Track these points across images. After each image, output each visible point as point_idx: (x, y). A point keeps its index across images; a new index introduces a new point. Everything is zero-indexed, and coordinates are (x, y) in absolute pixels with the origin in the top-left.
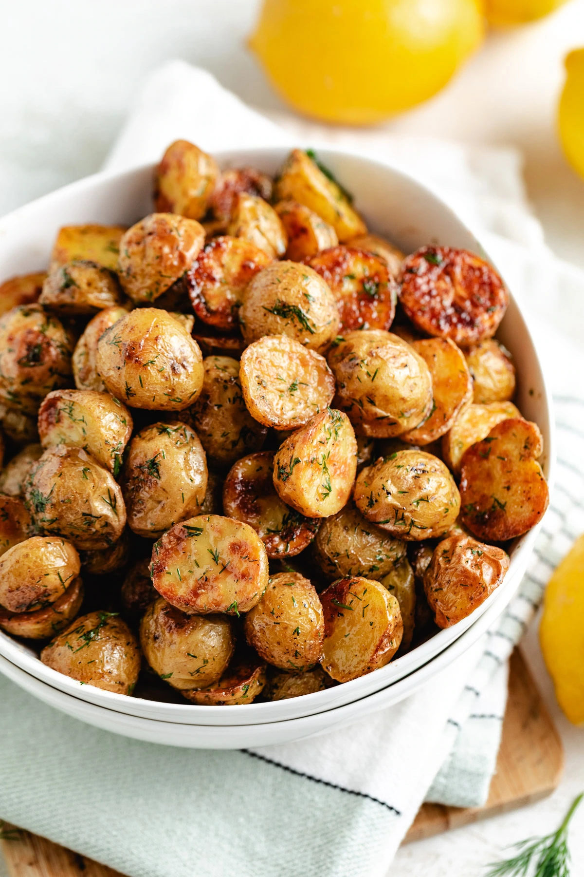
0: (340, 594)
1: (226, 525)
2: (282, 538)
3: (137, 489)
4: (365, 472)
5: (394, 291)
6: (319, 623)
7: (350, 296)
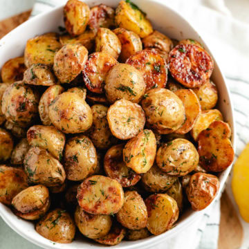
0: (153, 201)
1: (106, 180)
2: (129, 179)
3: (69, 166)
4: (160, 150)
5: (167, 67)
6: (145, 215)
7: (149, 72)
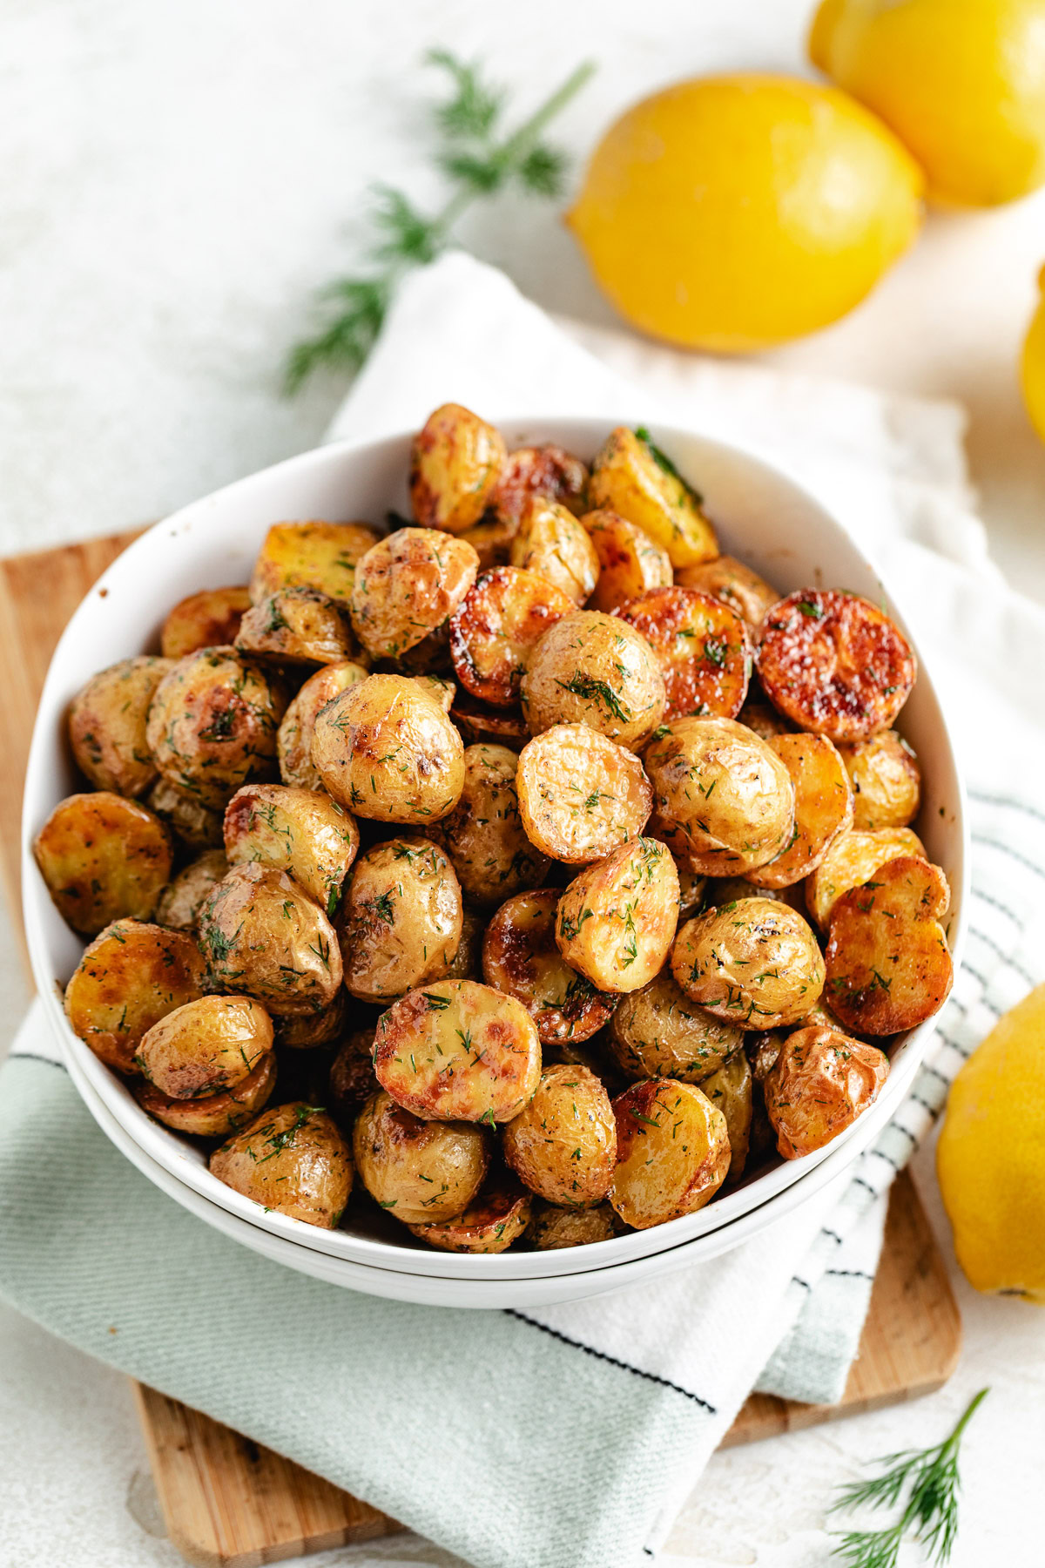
0: (643, 1101)
1: (483, 997)
2: (565, 1016)
3: (361, 936)
4: (690, 927)
5: (749, 656)
6: (610, 1144)
7: (685, 662)
